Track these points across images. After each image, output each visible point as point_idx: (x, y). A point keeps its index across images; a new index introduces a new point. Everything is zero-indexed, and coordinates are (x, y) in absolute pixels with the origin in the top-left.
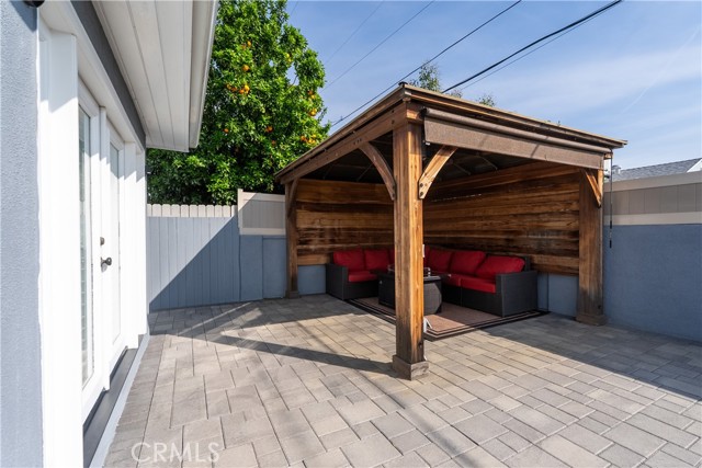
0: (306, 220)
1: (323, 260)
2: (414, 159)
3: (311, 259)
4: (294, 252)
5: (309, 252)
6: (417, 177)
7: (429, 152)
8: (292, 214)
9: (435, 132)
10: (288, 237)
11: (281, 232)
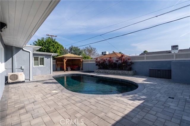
0: (58, 63)
1: (60, 67)
2: (65, 60)
3: (59, 67)
4: (57, 66)
5: (58, 66)
6: (65, 61)
7: (66, 59)
8: (56, 62)
9: (66, 58)
10: (56, 64)
11: (55, 64)
